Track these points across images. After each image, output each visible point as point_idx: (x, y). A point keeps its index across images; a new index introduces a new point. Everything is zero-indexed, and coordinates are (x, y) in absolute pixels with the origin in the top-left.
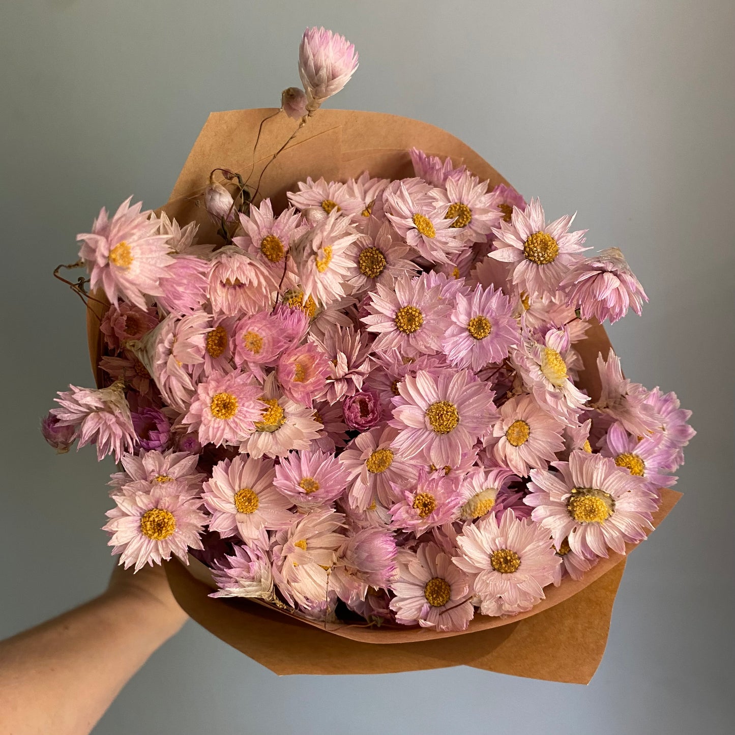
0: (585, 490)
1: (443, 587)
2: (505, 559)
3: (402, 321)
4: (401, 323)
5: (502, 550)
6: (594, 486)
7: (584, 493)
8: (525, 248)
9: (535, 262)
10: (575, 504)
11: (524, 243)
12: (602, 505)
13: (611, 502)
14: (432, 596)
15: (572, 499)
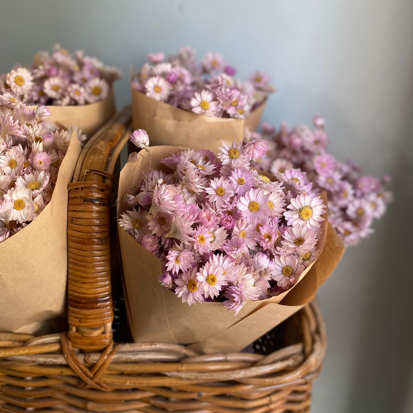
0: (301, 209)
1: (288, 268)
2: (299, 240)
3: (219, 193)
4: (219, 194)
5: (296, 240)
6: (303, 206)
7: (301, 210)
8: (230, 156)
9: (235, 158)
10: (302, 215)
11: (229, 155)
12: (308, 209)
13: (310, 207)
14: (287, 273)
15: (300, 214)
